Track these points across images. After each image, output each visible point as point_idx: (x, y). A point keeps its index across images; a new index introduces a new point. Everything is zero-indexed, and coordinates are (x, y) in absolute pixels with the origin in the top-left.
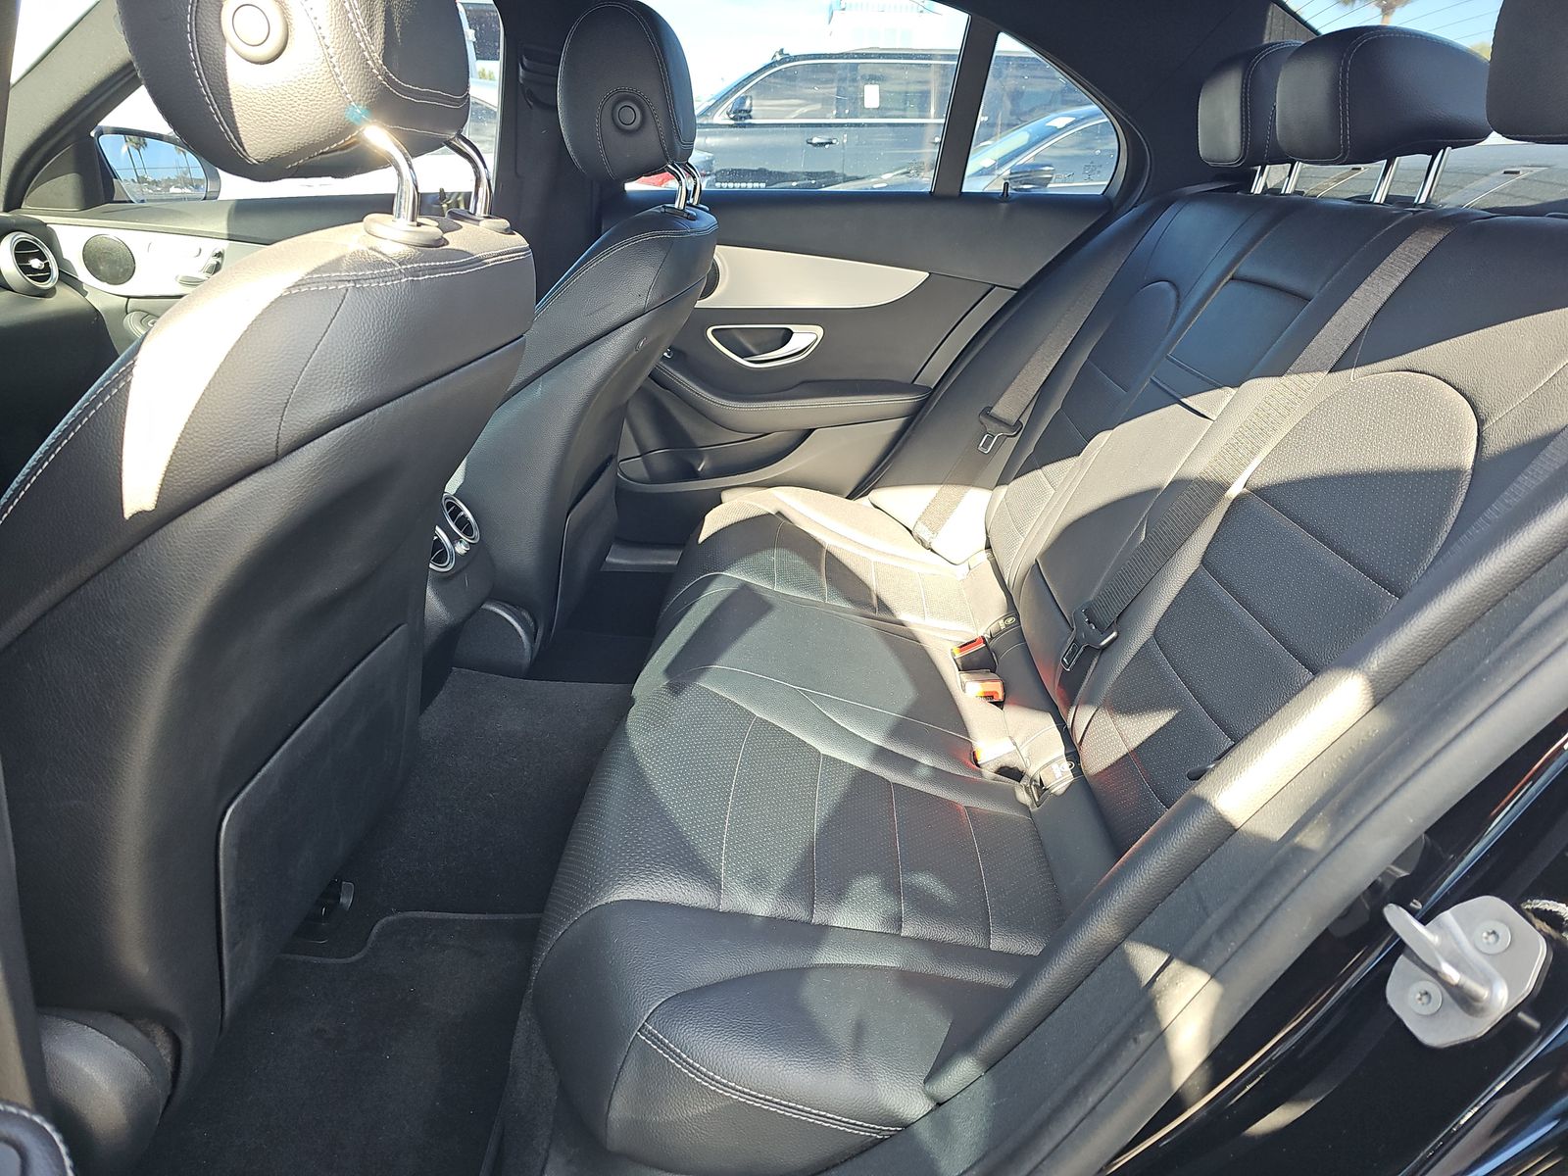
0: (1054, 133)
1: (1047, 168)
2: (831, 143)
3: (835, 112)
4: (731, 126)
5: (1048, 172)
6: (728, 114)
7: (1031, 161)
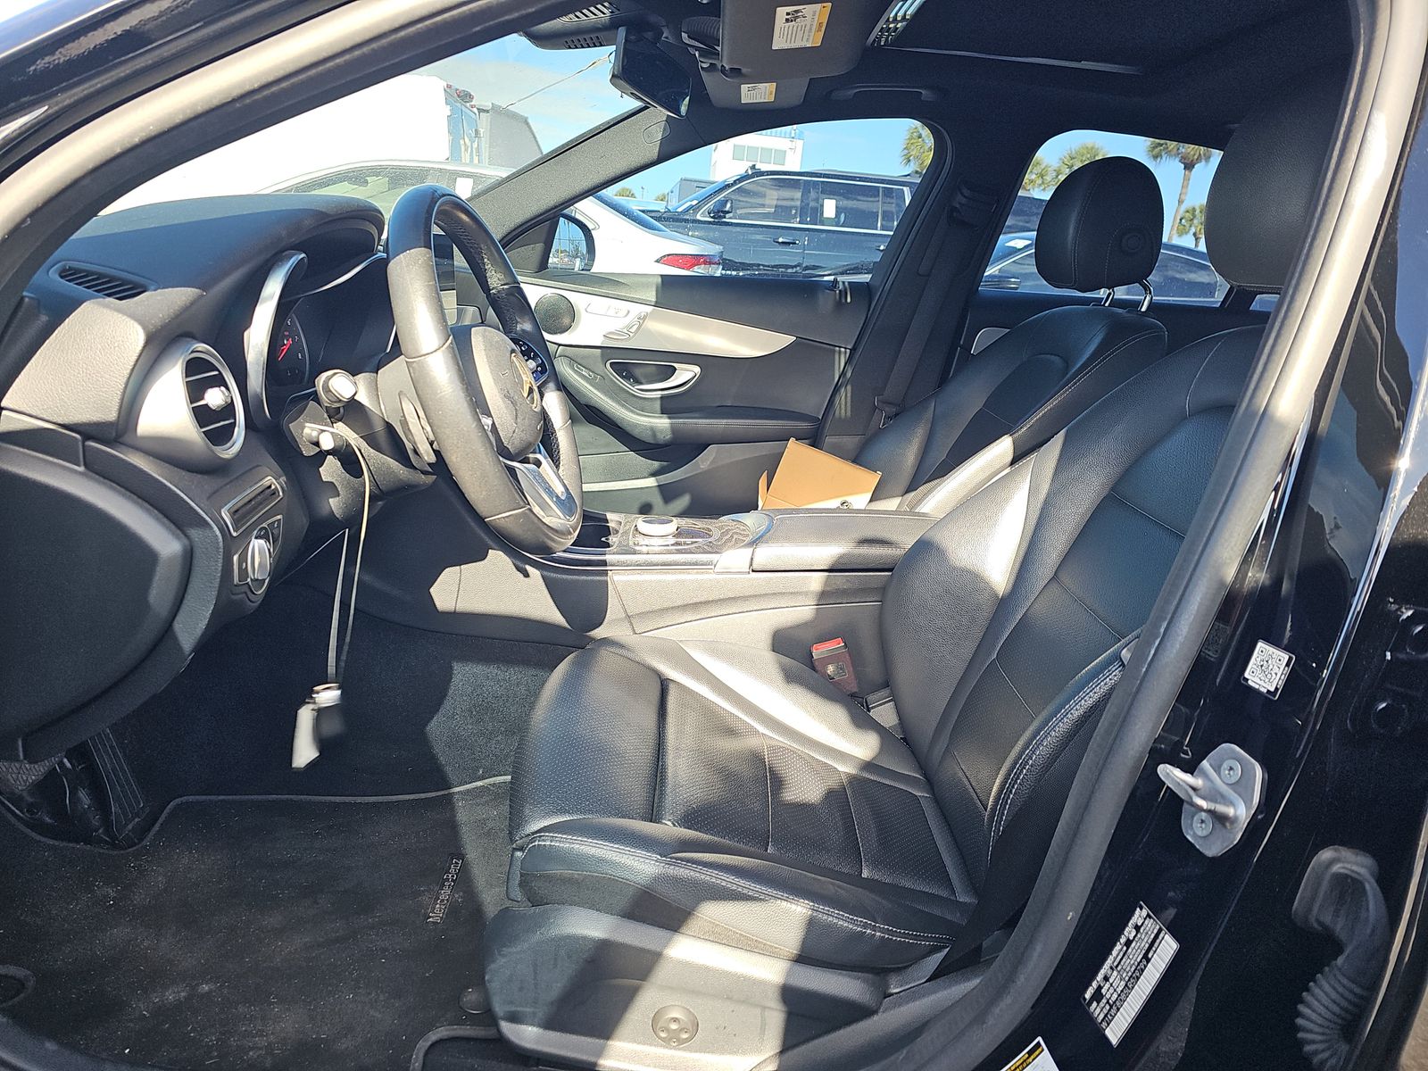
0: (1016, 252)
1: (1013, 280)
2: (795, 243)
3: (798, 220)
4: (710, 223)
5: (1014, 283)
6: (709, 213)
7: (997, 273)
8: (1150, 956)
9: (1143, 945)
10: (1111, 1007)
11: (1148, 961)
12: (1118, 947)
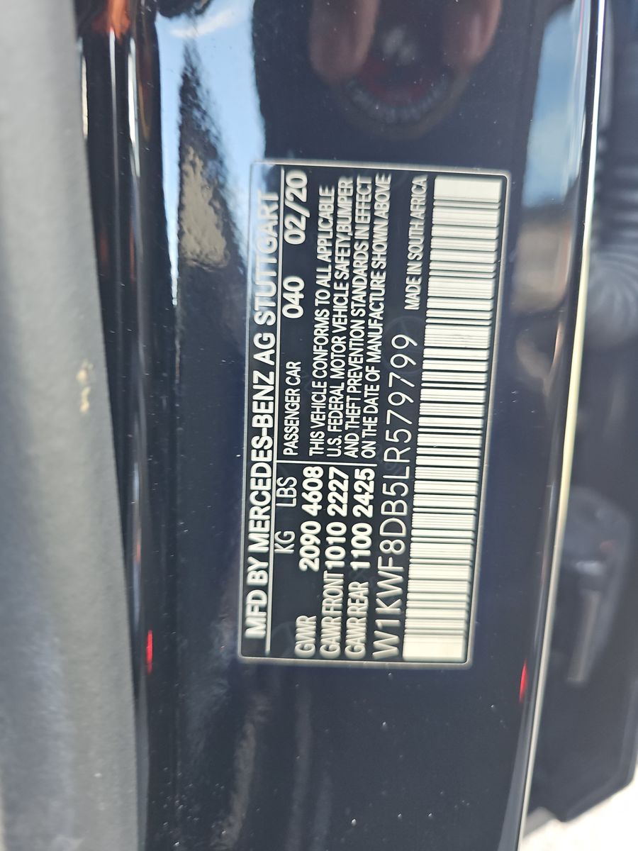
8: (413, 303)
9: (359, 295)
10: (371, 577)
11: (417, 323)
12: (264, 387)
